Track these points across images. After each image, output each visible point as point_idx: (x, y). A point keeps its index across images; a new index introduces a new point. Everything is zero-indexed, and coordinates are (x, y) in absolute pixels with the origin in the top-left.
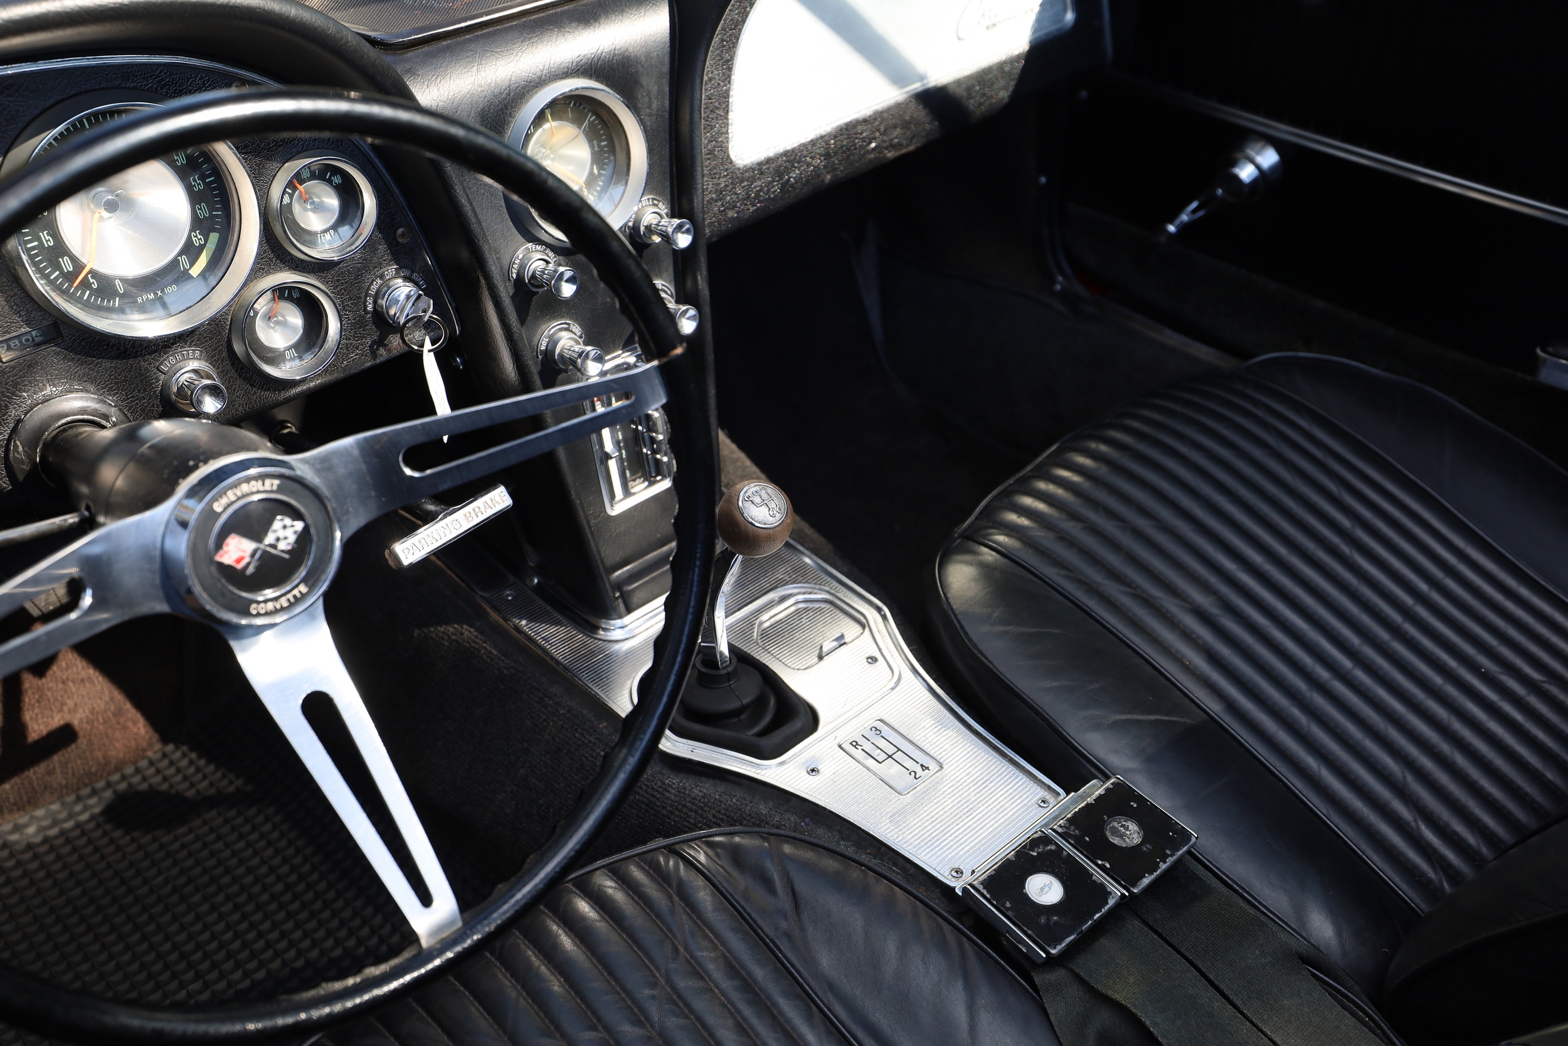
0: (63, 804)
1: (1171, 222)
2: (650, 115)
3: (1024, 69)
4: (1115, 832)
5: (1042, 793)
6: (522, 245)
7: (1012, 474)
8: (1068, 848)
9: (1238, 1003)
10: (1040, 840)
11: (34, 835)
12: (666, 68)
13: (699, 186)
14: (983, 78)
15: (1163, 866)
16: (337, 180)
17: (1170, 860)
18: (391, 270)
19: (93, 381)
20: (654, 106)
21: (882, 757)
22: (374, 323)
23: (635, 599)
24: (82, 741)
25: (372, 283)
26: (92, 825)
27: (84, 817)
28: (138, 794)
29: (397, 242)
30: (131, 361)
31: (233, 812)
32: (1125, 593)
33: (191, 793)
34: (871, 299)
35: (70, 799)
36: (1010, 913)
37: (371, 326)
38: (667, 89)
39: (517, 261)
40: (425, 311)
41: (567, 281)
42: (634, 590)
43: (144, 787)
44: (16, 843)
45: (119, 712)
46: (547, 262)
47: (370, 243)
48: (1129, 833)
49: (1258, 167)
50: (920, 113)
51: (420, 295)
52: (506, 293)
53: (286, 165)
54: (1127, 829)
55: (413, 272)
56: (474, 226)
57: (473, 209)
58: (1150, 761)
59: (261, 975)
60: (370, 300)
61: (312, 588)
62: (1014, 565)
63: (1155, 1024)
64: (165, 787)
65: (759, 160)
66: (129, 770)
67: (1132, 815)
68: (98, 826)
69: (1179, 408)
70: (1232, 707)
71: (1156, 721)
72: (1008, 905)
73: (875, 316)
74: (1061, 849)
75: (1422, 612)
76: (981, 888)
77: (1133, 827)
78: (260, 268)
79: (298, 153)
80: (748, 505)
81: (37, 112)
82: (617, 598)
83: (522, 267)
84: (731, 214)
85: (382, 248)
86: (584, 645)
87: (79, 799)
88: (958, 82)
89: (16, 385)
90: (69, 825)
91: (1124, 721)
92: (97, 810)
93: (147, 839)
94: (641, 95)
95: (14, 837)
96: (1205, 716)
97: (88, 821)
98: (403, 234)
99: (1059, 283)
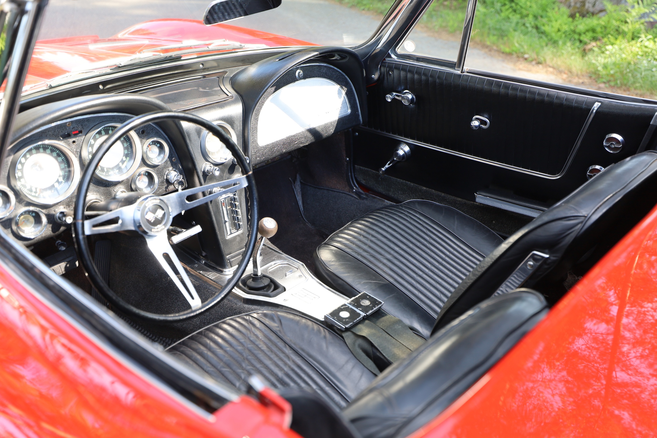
1: (383, 168)
2: (237, 131)
3: (337, 124)
4: (363, 303)
6: (205, 162)
7: (338, 229)
8: (351, 306)
9: (393, 336)
12: (241, 119)
13: (250, 149)
14: (326, 127)
16: (158, 145)
17: (376, 308)
18: (171, 168)
19: (98, 192)
20: (238, 129)
22: (166, 182)
23: (233, 264)
25: (166, 172)
29: (173, 161)
30: (108, 188)
32: (368, 255)
34: (299, 198)
36: (336, 320)
37: (165, 183)
38: (242, 125)
39: (204, 167)
40: (180, 178)
41: (217, 171)
42: (233, 261)
46: (211, 167)
47: (166, 162)
48: (366, 303)
49: (404, 151)
50: (309, 135)
51: (178, 175)
52: (201, 174)
53: (148, 140)
54: (366, 302)
55: (176, 169)
56: (193, 156)
57: (194, 152)
58: (374, 290)
60: (165, 176)
61: (165, 227)
62: (338, 249)
63: (372, 339)
65: (265, 145)
67: (367, 299)
69: (384, 212)
70: (396, 280)
71: (375, 282)
72: (335, 318)
73: (300, 203)
74: (349, 307)
75: (447, 259)
76: (329, 315)
78: (140, 166)
79: (150, 138)
80: (266, 223)
81: (93, 126)
82: (228, 263)
83: (205, 168)
84: (258, 159)
85: (169, 162)
86: (219, 276)
94: (235, 125)
96: (389, 282)
98: (174, 159)
99: (354, 189)
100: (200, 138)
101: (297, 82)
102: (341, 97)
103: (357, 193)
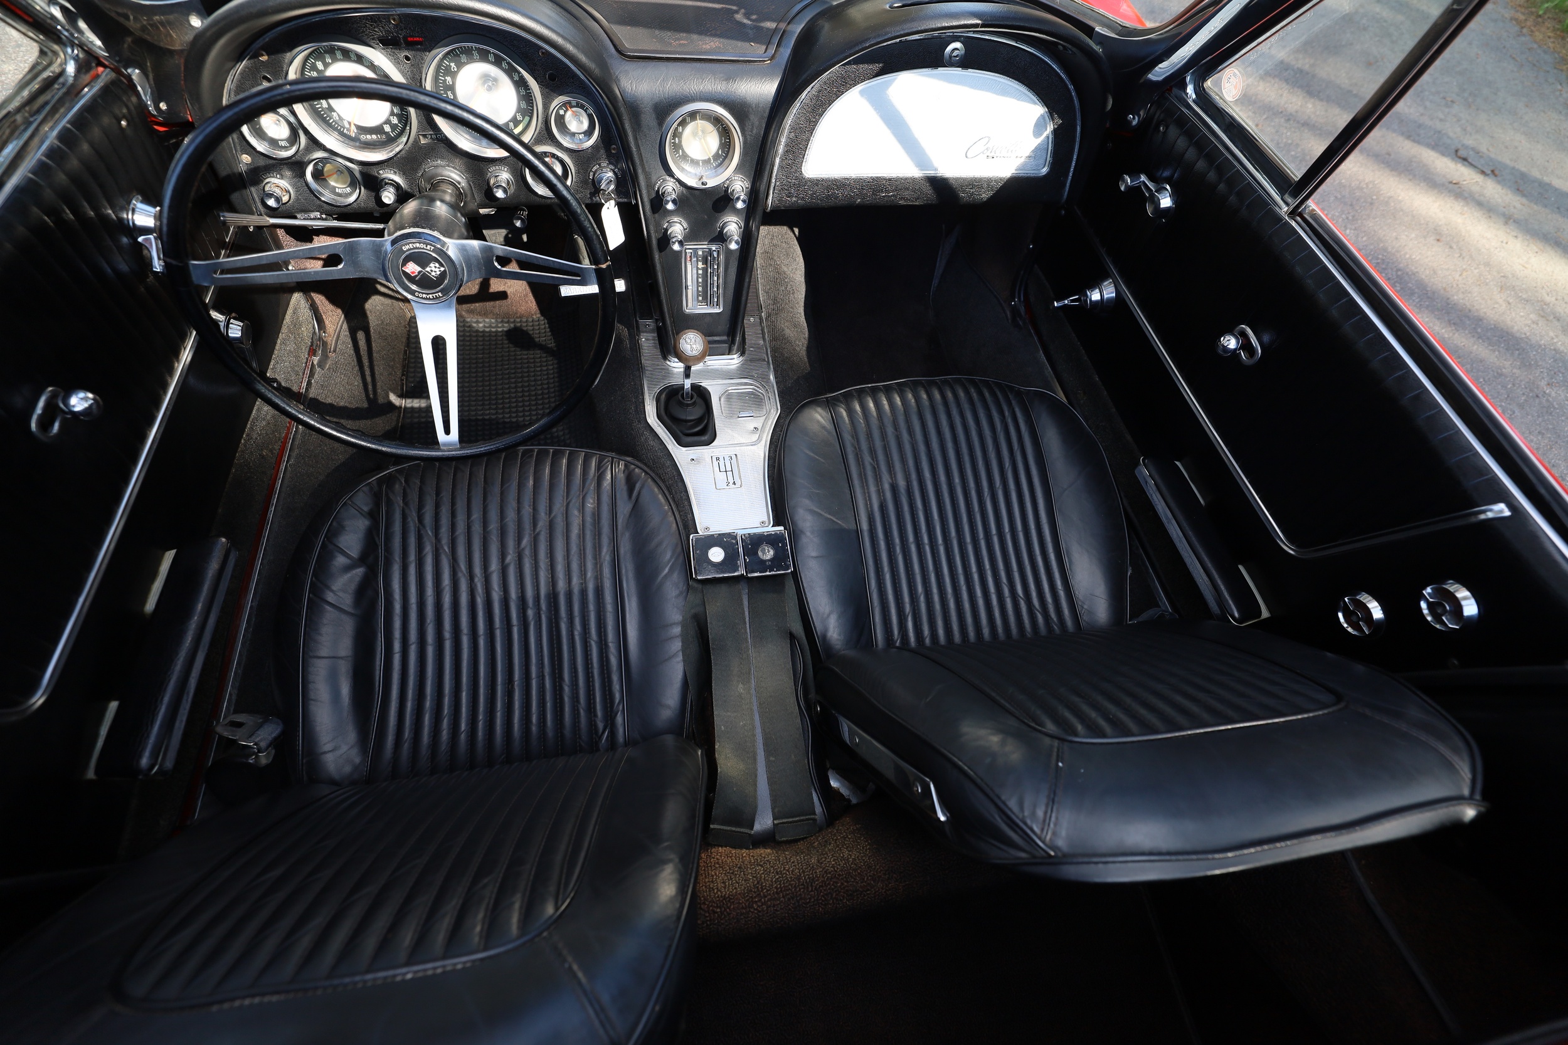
0: (496, 321)
4: (764, 550)
5: (765, 519)
6: (663, 176)
8: (742, 545)
10: (732, 536)
11: (481, 328)
14: (974, 183)
15: (768, 573)
17: (771, 573)
18: (604, 163)
20: (754, 132)
21: (722, 469)
24: (509, 300)
25: (594, 166)
26: (500, 334)
27: (500, 330)
28: (523, 330)
29: (610, 151)
30: (476, 162)
31: (545, 355)
33: (537, 340)
35: (499, 320)
36: (696, 556)
39: (660, 183)
40: (608, 189)
43: (525, 329)
44: (473, 327)
45: (526, 295)
47: (594, 147)
48: (767, 554)
49: (1102, 297)
50: (928, 190)
51: (612, 180)
52: (647, 195)
53: (560, 97)
54: (768, 552)
55: (615, 168)
56: (636, 158)
59: (514, 420)
60: (591, 174)
64: (531, 332)
65: (817, 177)
66: (524, 320)
67: (776, 548)
68: (502, 336)
71: (830, 519)
72: (699, 551)
74: (739, 544)
77: (772, 552)
78: (539, 142)
79: (567, 93)
80: (684, 341)
83: (660, 187)
85: (602, 151)
87: (502, 322)
88: (957, 179)
89: (426, 155)
90: (493, 330)
91: (815, 511)
92: (505, 329)
93: (513, 349)
94: (748, 123)
95: (474, 325)
96: (854, 527)
97: (500, 332)
98: (613, 148)
99: (1015, 302)
100: (662, 127)
101: (941, 70)
102: (1041, 135)
103: (1015, 311)
